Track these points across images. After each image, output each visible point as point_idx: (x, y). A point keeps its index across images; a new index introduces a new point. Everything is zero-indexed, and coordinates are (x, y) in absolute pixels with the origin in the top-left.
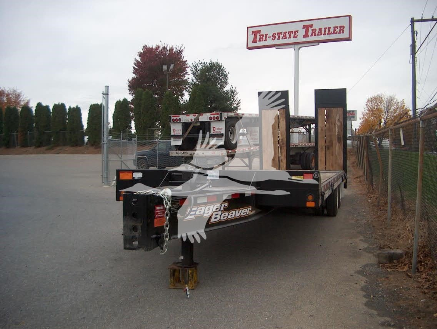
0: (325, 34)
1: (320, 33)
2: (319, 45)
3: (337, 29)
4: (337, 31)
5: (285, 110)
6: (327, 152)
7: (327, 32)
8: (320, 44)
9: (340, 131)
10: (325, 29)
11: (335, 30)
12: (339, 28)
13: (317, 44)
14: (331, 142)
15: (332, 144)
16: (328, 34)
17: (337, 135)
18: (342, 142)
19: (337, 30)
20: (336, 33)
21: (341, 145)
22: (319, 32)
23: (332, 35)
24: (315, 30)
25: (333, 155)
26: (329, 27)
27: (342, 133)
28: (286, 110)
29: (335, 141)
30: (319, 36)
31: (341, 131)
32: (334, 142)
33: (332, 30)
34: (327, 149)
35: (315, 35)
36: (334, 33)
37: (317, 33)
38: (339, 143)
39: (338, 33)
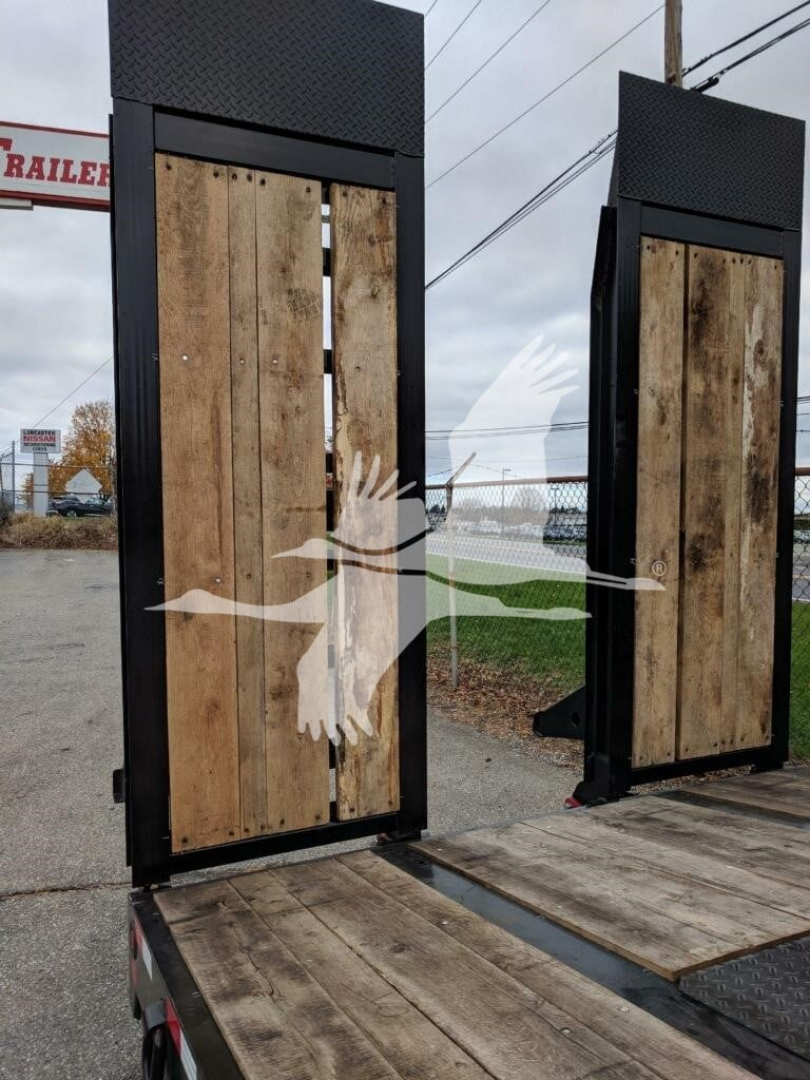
0: (52, 177)
1: (35, 170)
2: (30, 208)
3: (95, 169)
4: (93, 178)
5: (391, 197)
6: (692, 593)
7: (60, 173)
8: (35, 207)
9: (765, 431)
10: (55, 162)
11: (85, 172)
12: (99, 169)
13: (28, 203)
14: (713, 511)
15: (721, 527)
16: (66, 178)
17: (751, 457)
18: (775, 515)
19: (93, 173)
20: (91, 182)
21: (766, 529)
22: (32, 169)
23: (77, 185)
24: (21, 159)
25: (720, 611)
26: (69, 158)
27: (776, 446)
28: (398, 200)
29: (736, 506)
30: (34, 181)
31: (772, 430)
32: (729, 518)
33: (76, 170)
34: (687, 563)
35: (20, 174)
36: (83, 181)
37: (26, 168)
38: (757, 518)
39: (96, 182)
